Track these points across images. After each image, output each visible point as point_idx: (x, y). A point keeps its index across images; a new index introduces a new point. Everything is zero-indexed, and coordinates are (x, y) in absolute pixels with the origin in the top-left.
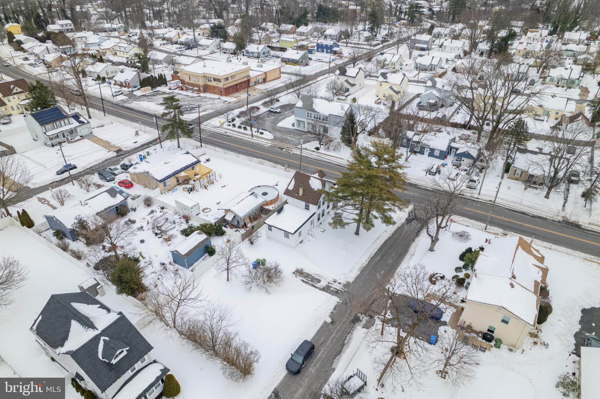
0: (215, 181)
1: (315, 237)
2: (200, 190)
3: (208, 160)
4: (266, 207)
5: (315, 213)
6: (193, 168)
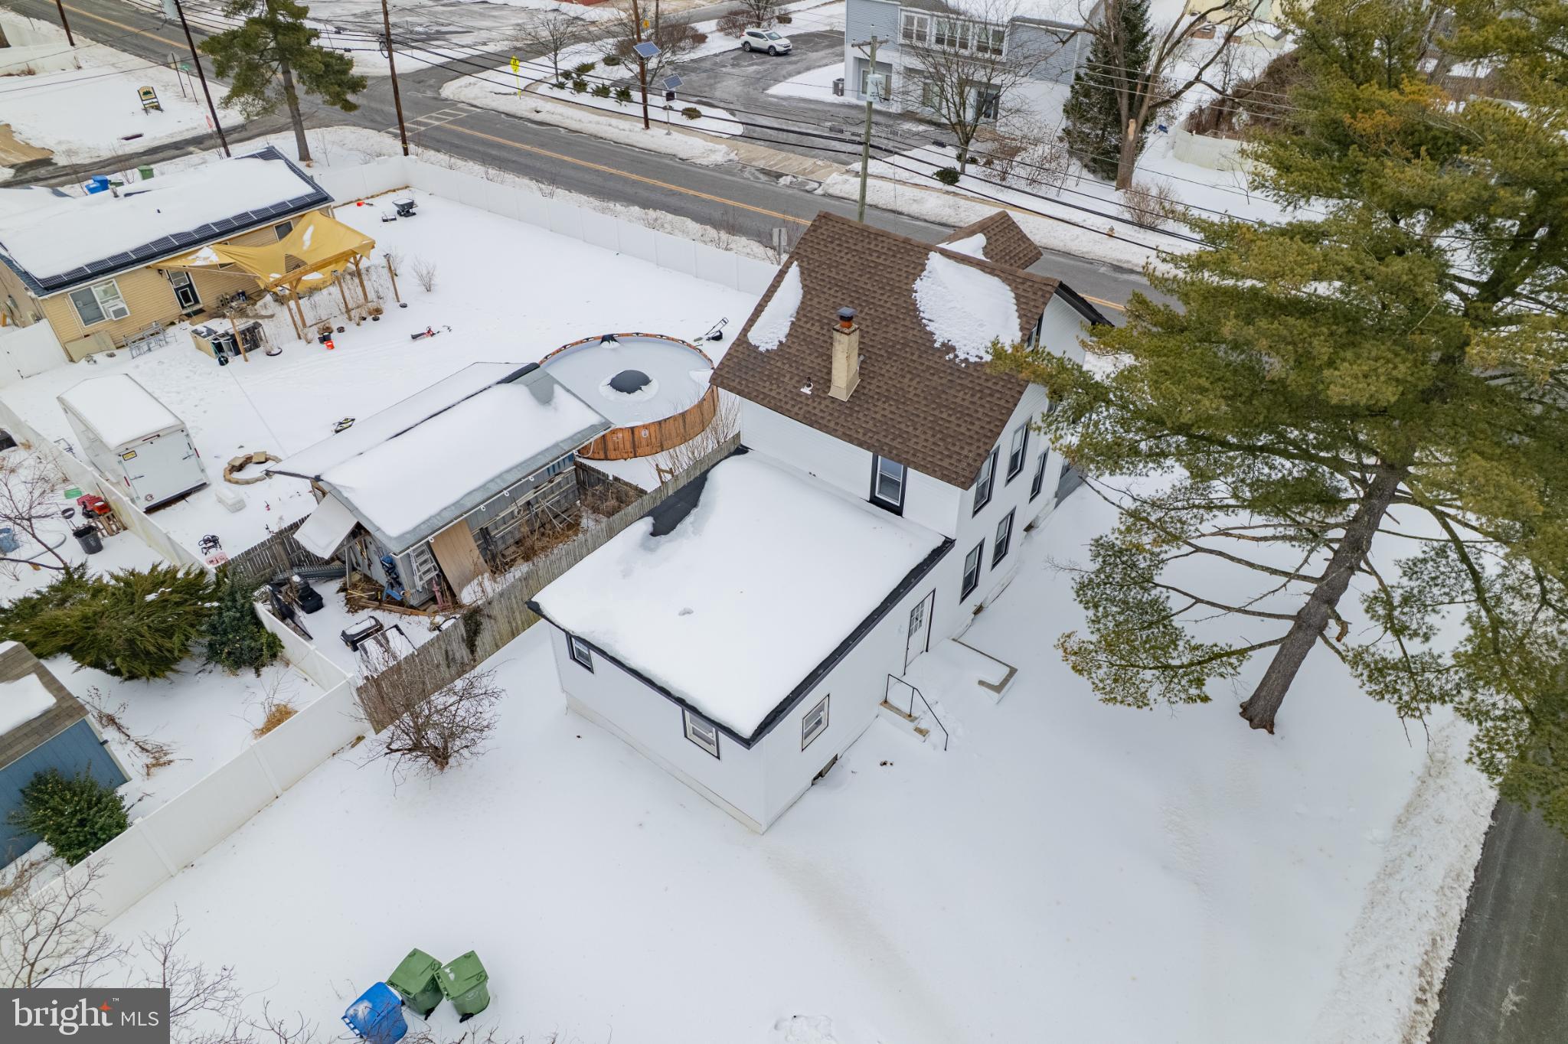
0: (389, 307)
1: (936, 736)
2: (293, 347)
3: (406, 210)
4: (610, 469)
5: (948, 544)
6: (284, 230)
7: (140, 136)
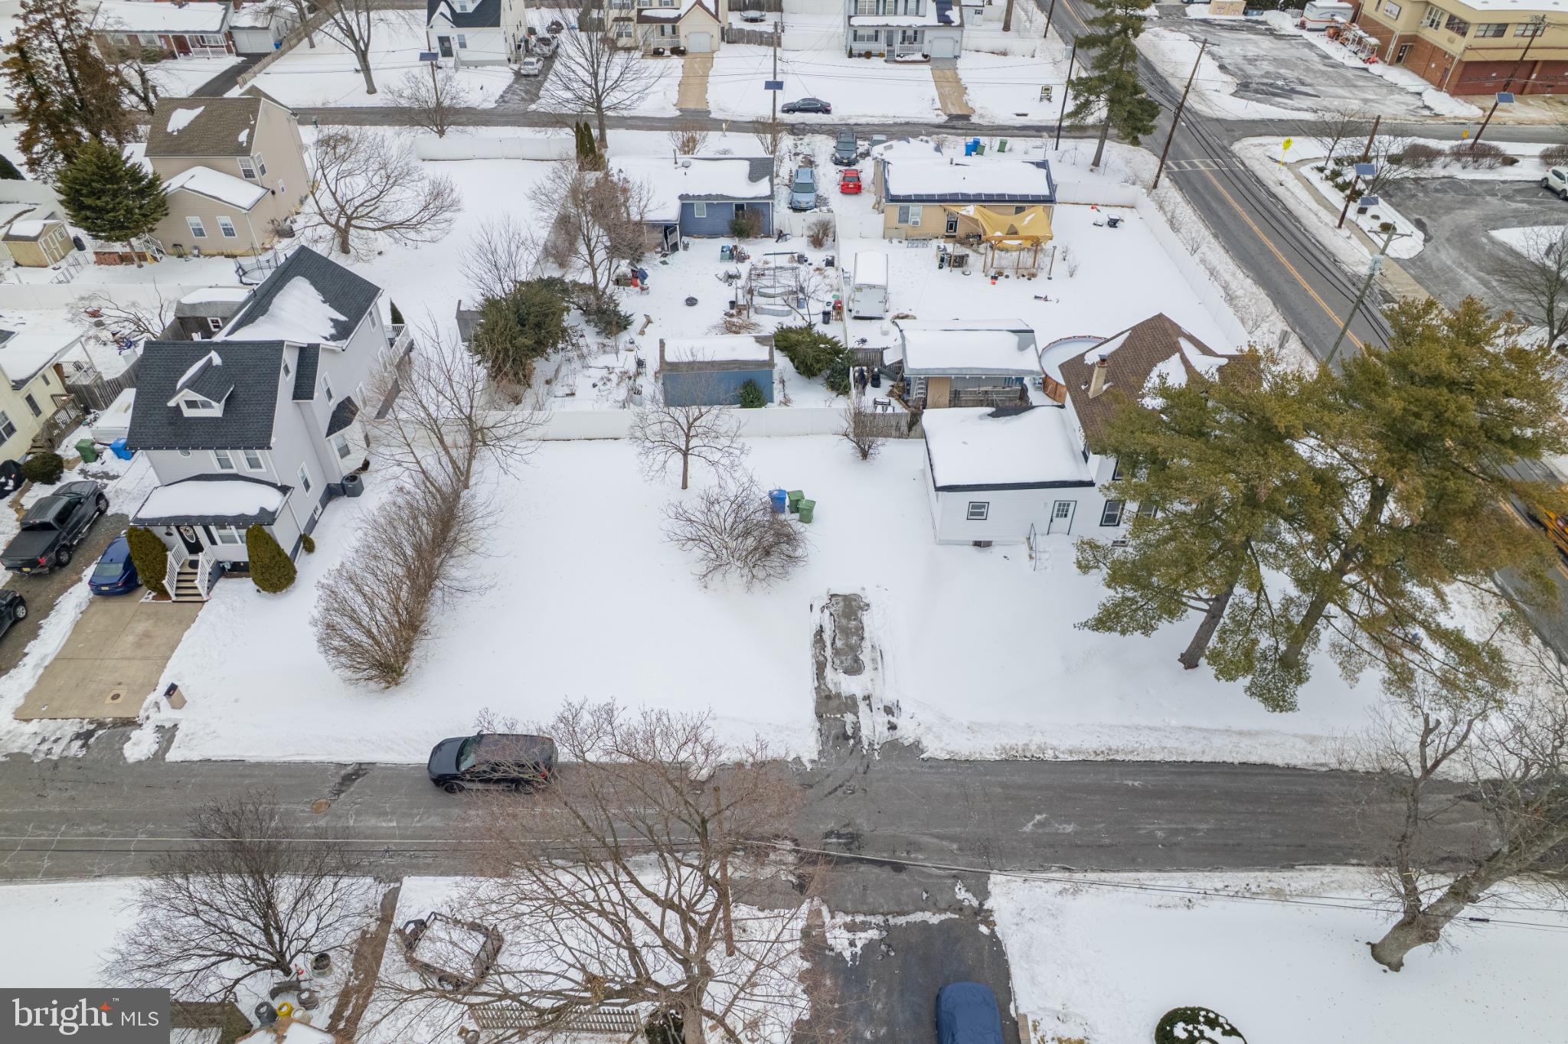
1: (1036, 567)
2: (977, 275)
3: (1111, 223)
5: (1090, 483)
6: (1019, 210)
7: (1026, 115)
